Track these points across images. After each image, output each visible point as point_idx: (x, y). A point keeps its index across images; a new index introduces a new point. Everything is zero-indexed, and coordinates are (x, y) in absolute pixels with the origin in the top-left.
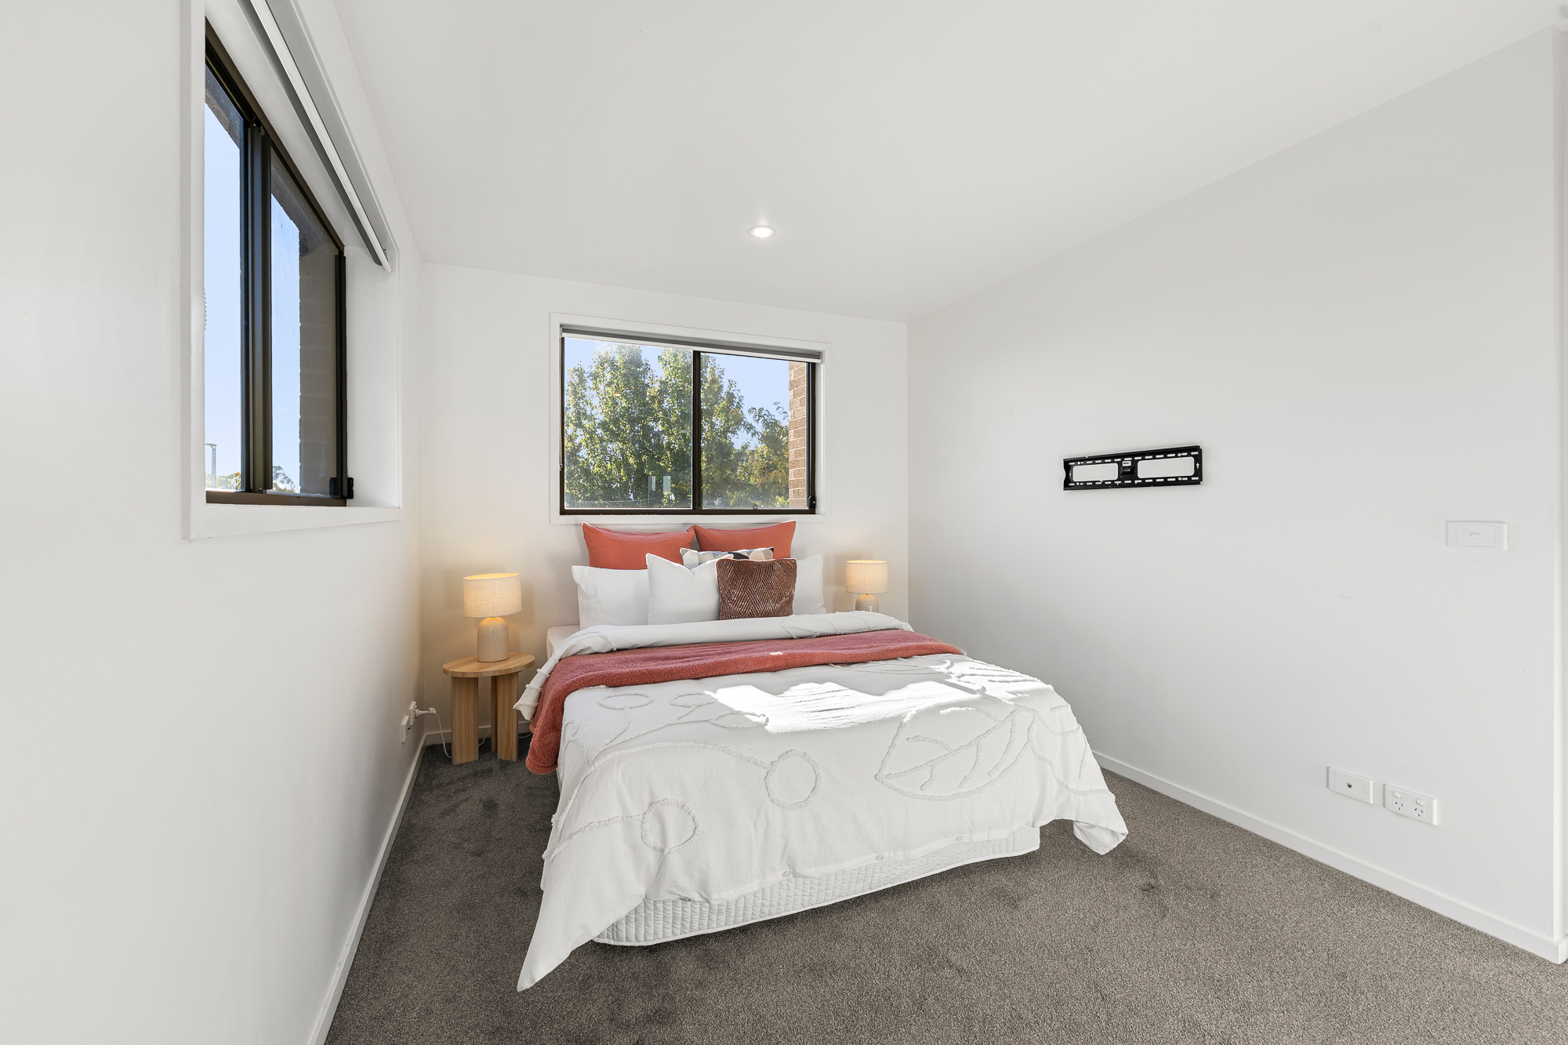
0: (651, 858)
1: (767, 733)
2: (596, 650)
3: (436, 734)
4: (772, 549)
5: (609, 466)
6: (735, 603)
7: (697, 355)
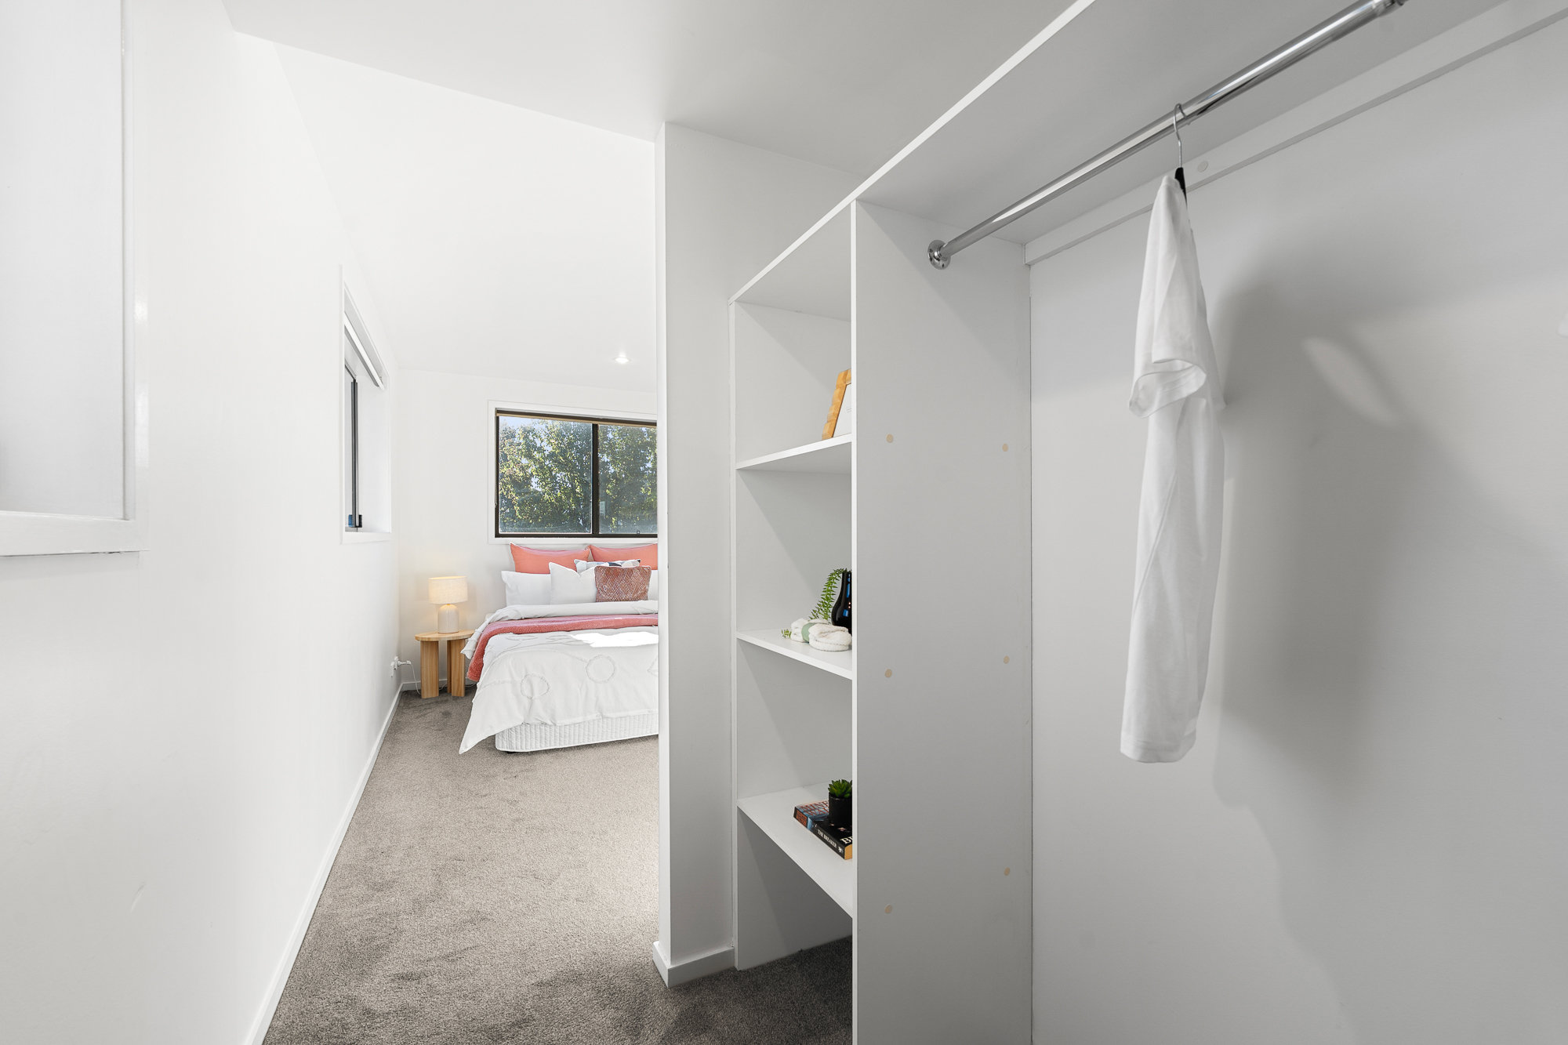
0: (526, 702)
1: (592, 648)
2: (512, 618)
3: (412, 683)
4: (639, 561)
5: (559, 494)
6: (606, 594)
7: (595, 427)
